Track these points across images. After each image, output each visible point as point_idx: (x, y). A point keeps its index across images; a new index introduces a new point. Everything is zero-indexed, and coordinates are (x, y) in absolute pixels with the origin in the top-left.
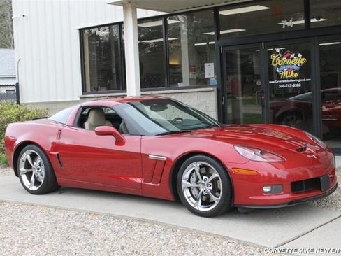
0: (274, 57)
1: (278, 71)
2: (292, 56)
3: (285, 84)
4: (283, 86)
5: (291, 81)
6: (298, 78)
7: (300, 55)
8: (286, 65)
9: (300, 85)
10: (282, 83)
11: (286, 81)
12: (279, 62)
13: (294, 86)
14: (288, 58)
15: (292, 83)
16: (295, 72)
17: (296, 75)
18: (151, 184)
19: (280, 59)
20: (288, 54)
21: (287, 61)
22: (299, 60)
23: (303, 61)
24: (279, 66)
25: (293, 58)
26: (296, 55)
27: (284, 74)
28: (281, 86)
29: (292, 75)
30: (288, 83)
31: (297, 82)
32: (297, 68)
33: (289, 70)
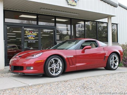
0: (26, 32)
2: (33, 32)
3: (30, 41)
5: (32, 40)
6: (34, 40)
8: (30, 35)
9: (35, 42)
10: (29, 41)
13: (33, 42)
15: (33, 41)
16: (33, 38)
17: (34, 39)
19: (29, 33)
20: (31, 32)
21: (31, 34)
22: (35, 34)
23: (36, 34)
24: (28, 35)
25: (33, 33)
26: (34, 32)
27: (30, 38)
29: (32, 38)
30: (31, 41)
31: (34, 41)
32: (34, 36)
33: (32, 37)
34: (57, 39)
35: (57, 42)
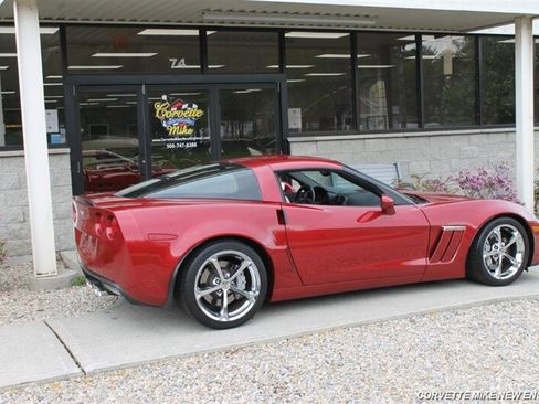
0: (158, 107)
1: (165, 125)
2: (185, 106)
3: (175, 143)
4: (173, 146)
5: (183, 139)
7: (195, 106)
8: (176, 117)
9: (195, 145)
10: (172, 142)
11: (176, 139)
12: (167, 113)
13: (187, 145)
14: (179, 109)
15: (186, 142)
16: (188, 128)
17: (190, 131)
18: (439, 263)
19: (168, 110)
20: (179, 104)
21: (178, 113)
22: (195, 112)
23: (199, 113)
24: (167, 120)
25: (185, 110)
26: (190, 106)
27: (173, 130)
28: (169, 146)
29: (185, 131)
30: (180, 142)
31: (192, 141)
32: (191, 123)
33: (181, 125)
34: (291, 126)
35: (290, 139)
